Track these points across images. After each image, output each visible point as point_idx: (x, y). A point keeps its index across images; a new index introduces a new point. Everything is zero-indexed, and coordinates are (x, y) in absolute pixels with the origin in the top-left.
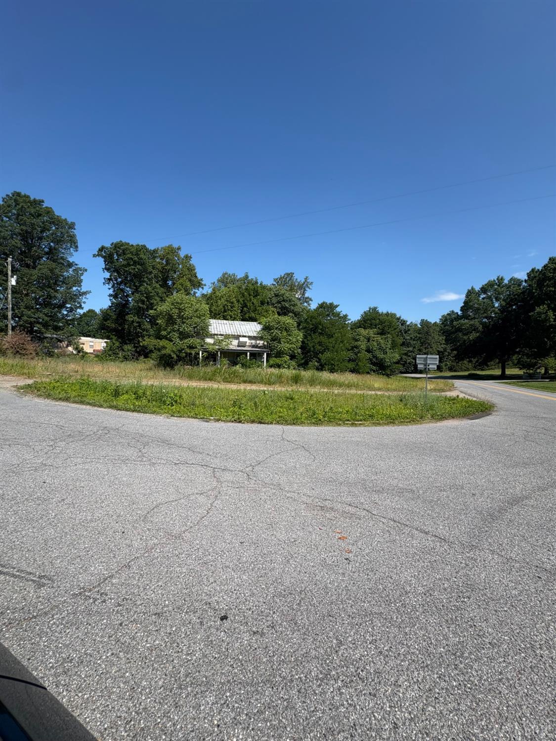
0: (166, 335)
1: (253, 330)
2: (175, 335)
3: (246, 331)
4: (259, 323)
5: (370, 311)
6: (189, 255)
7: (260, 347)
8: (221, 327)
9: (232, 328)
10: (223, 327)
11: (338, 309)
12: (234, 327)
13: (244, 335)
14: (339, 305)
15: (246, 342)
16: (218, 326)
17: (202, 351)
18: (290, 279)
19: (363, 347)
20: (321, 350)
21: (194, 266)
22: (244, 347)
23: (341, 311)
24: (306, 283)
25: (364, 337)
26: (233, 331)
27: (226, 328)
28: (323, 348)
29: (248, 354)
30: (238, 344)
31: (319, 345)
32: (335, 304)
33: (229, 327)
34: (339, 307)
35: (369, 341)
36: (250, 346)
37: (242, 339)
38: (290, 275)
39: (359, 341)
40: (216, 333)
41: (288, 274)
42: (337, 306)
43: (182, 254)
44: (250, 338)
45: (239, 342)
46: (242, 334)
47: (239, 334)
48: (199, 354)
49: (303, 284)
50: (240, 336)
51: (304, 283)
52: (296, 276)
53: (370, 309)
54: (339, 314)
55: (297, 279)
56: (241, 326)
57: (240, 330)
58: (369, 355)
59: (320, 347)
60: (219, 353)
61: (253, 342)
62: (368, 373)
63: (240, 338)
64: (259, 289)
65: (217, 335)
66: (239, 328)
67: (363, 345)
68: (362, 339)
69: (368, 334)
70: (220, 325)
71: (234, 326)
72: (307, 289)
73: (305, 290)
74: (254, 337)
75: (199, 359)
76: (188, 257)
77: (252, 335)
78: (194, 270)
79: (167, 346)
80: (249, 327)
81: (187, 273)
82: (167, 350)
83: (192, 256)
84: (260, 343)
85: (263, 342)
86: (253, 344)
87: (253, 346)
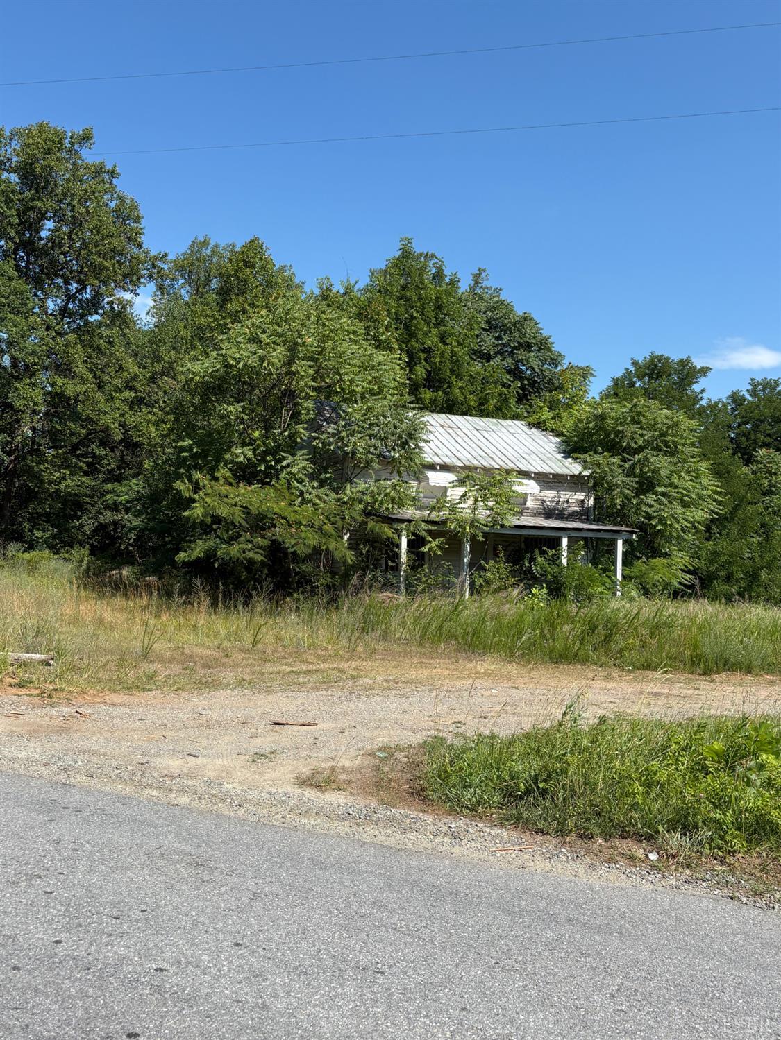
29: (565, 541)
50: (512, 474)
61: (549, 495)
84: (570, 501)
85: (583, 498)
86: (548, 503)
87: (549, 514)
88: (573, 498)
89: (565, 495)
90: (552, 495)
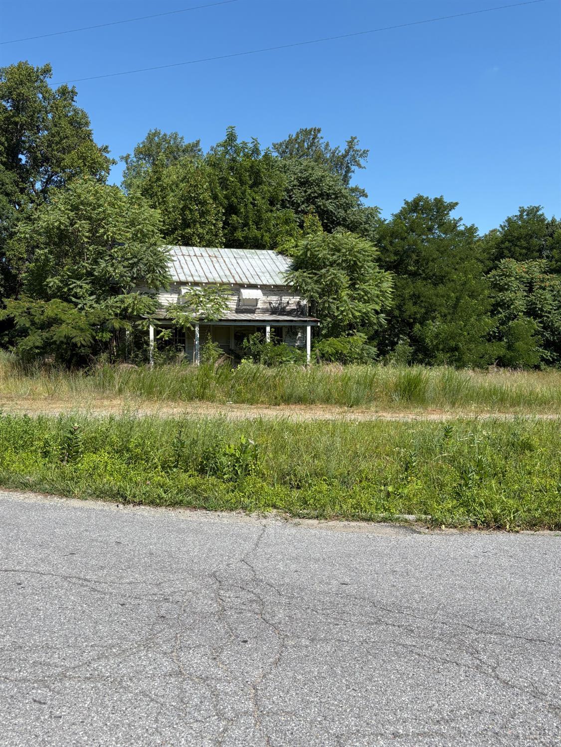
0: (59, 288)
1: (269, 268)
2: (81, 287)
3: (253, 273)
4: (281, 253)
5: (521, 216)
6: (70, 89)
7: (290, 313)
8: (190, 263)
9: (217, 265)
10: (197, 263)
11: (453, 215)
12: (223, 265)
13: (252, 282)
14: (457, 204)
15: (257, 300)
16: (183, 261)
17: (157, 325)
18: (313, 144)
19: (520, 304)
20: (418, 316)
21: (85, 116)
22: (252, 312)
23: (461, 219)
24: (351, 153)
25: (519, 279)
26: (221, 273)
27: (205, 267)
28: (423, 310)
29: (268, 329)
30: (238, 305)
31: (415, 304)
32: (447, 200)
33: (209, 263)
34: (457, 208)
35: (530, 290)
36: (265, 311)
37: (247, 294)
38: (311, 134)
39: (507, 290)
40: (183, 279)
41: (307, 132)
42: (452, 206)
43: (53, 84)
44: (267, 289)
45: (239, 300)
46: (245, 281)
47: (239, 281)
48: (148, 333)
49: (344, 156)
50: (242, 286)
51: (347, 152)
52: (324, 138)
53: (522, 211)
54: (455, 226)
55: (327, 145)
56: (240, 261)
57: (239, 270)
58: (536, 325)
59: (414, 309)
60: (197, 329)
61: (274, 299)
62: (537, 367)
63: (242, 290)
64: (263, 168)
65: (185, 284)
66: (235, 265)
67: (519, 300)
68: (515, 284)
69: (527, 273)
70: (187, 258)
71: (221, 260)
72: (353, 168)
73: (348, 170)
74: (276, 286)
75: (148, 345)
76: (66, 93)
77: (271, 282)
78: (87, 124)
79: (63, 317)
80: (259, 262)
81: (68, 132)
82: (64, 325)
83: (76, 90)
84: (290, 302)
85: (298, 300)
86: (274, 305)
87: (274, 311)
88: (292, 301)
89: (285, 299)
90: (276, 299)
